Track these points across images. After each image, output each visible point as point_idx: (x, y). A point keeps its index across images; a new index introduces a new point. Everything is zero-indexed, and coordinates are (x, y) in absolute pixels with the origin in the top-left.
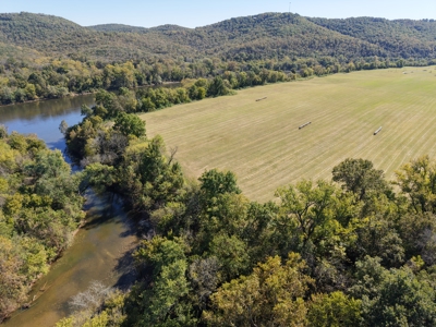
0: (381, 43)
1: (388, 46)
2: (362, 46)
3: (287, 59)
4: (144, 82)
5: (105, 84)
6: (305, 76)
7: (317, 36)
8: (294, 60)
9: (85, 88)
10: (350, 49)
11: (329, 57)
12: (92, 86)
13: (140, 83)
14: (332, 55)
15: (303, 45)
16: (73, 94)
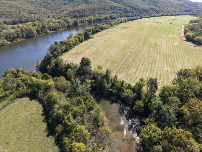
0: (131, 7)
1: (133, 8)
2: (124, 8)
3: (97, 16)
4: (41, 32)
5: (23, 35)
6: (112, 26)
7: (106, 4)
8: (100, 16)
9: (14, 38)
10: (120, 10)
11: (113, 14)
12: (17, 37)
13: (39, 34)
14: (114, 13)
15: (101, 9)
16: (9, 43)
